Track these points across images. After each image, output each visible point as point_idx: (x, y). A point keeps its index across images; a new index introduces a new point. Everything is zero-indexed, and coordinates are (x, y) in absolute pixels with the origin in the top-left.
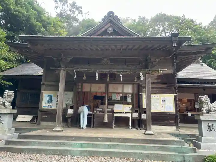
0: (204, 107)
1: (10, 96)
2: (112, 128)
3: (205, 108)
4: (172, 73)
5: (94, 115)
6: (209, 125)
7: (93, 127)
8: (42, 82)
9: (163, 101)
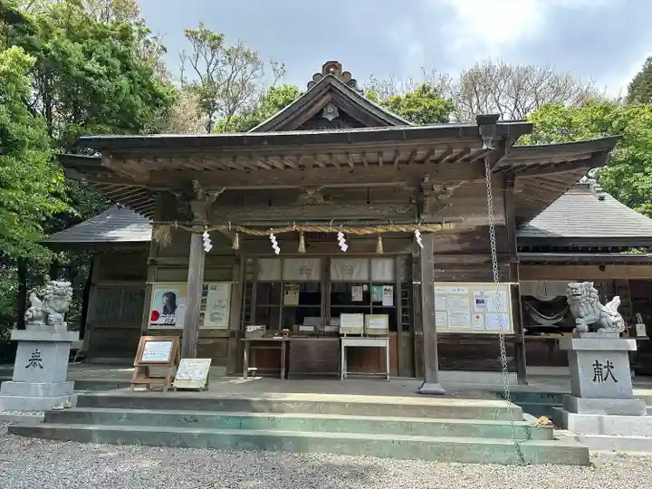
0: (582, 314)
1: (61, 296)
2: (337, 377)
3: (586, 318)
4: (504, 223)
5: (288, 342)
6: (597, 365)
7: (286, 377)
8: (149, 259)
9: (477, 301)
